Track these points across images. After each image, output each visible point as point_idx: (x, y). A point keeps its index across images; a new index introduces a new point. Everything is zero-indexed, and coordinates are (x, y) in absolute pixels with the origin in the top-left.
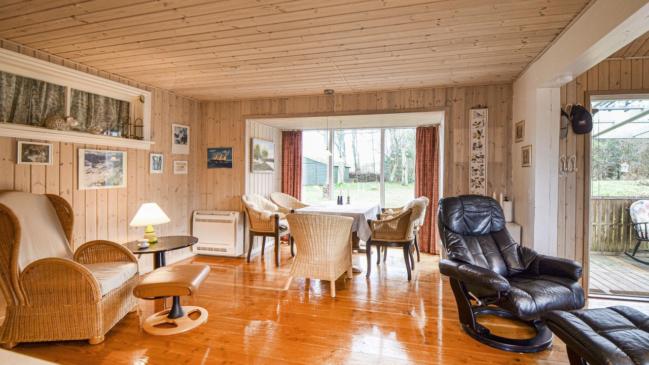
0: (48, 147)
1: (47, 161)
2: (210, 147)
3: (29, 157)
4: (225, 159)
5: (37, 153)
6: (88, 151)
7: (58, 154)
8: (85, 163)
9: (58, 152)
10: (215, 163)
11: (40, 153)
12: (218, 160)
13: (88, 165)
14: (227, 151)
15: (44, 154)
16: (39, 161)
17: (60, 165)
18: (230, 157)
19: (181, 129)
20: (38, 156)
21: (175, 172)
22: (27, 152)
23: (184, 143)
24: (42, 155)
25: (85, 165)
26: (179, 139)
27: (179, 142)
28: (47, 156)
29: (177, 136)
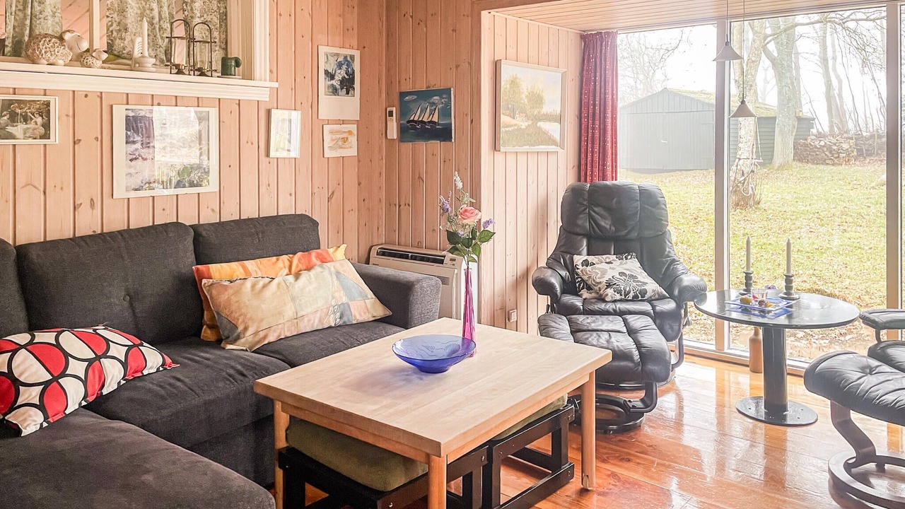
0: (48, 104)
1: (46, 136)
2: (405, 90)
3: (10, 129)
4: (435, 119)
5: (26, 119)
6: (132, 110)
7: (71, 119)
8: (127, 137)
9: (71, 114)
10: (414, 128)
11: (31, 119)
12: (422, 122)
13: (134, 142)
14: (441, 98)
15: (39, 120)
16: (30, 137)
17: (74, 143)
18: (446, 112)
19: (341, 59)
20: (28, 126)
21: (329, 153)
22: (5, 118)
23: (348, 93)
24: (36, 124)
25: (127, 143)
26: (336, 83)
27: (335, 91)
28: (47, 126)
29: (331, 76)
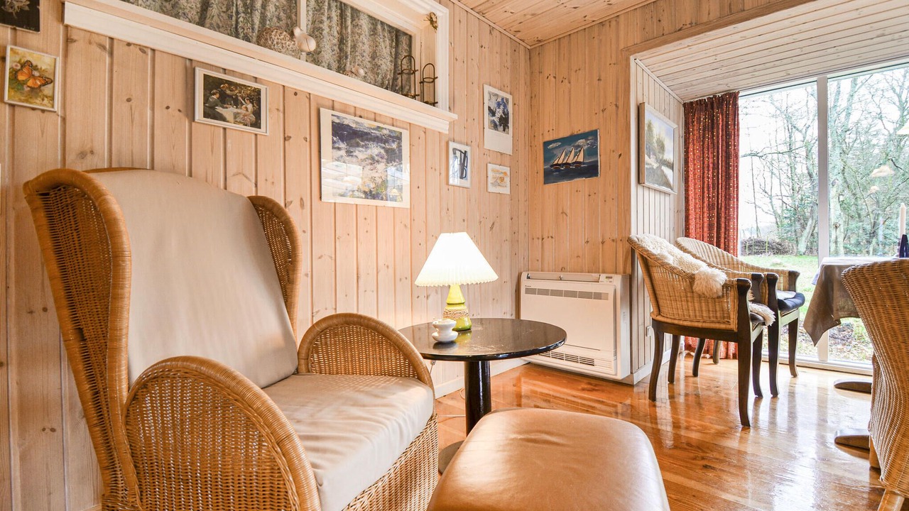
0: (258, 92)
1: (256, 124)
2: (547, 139)
3: (219, 109)
4: (581, 159)
5: (236, 103)
6: (338, 117)
7: (281, 115)
8: (334, 142)
9: (281, 109)
11: (243, 105)
12: (567, 164)
13: (339, 149)
14: (587, 140)
15: (250, 106)
16: (240, 122)
17: (285, 139)
18: (592, 151)
19: (499, 100)
20: (239, 111)
21: (491, 189)
22: (215, 97)
23: (504, 130)
24: (247, 110)
25: (333, 148)
26: (496, 119)
27: (495, 127)
28: (257, 114)
29: (492, 113)
